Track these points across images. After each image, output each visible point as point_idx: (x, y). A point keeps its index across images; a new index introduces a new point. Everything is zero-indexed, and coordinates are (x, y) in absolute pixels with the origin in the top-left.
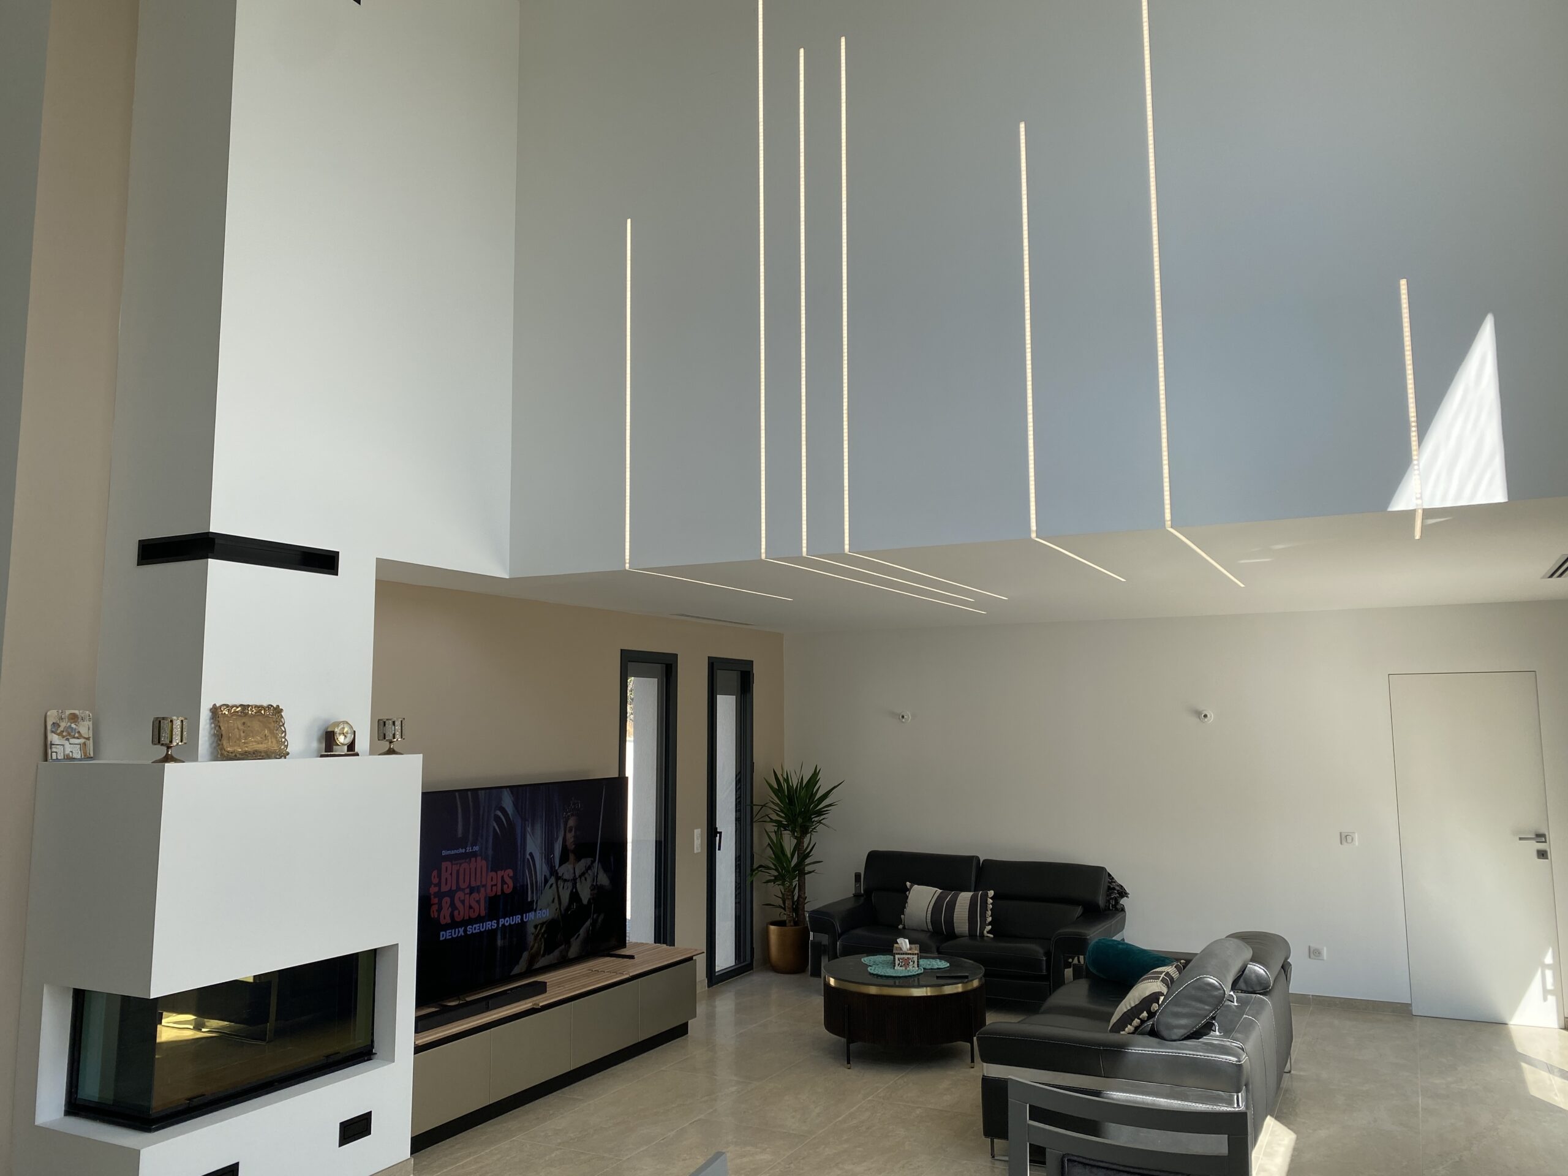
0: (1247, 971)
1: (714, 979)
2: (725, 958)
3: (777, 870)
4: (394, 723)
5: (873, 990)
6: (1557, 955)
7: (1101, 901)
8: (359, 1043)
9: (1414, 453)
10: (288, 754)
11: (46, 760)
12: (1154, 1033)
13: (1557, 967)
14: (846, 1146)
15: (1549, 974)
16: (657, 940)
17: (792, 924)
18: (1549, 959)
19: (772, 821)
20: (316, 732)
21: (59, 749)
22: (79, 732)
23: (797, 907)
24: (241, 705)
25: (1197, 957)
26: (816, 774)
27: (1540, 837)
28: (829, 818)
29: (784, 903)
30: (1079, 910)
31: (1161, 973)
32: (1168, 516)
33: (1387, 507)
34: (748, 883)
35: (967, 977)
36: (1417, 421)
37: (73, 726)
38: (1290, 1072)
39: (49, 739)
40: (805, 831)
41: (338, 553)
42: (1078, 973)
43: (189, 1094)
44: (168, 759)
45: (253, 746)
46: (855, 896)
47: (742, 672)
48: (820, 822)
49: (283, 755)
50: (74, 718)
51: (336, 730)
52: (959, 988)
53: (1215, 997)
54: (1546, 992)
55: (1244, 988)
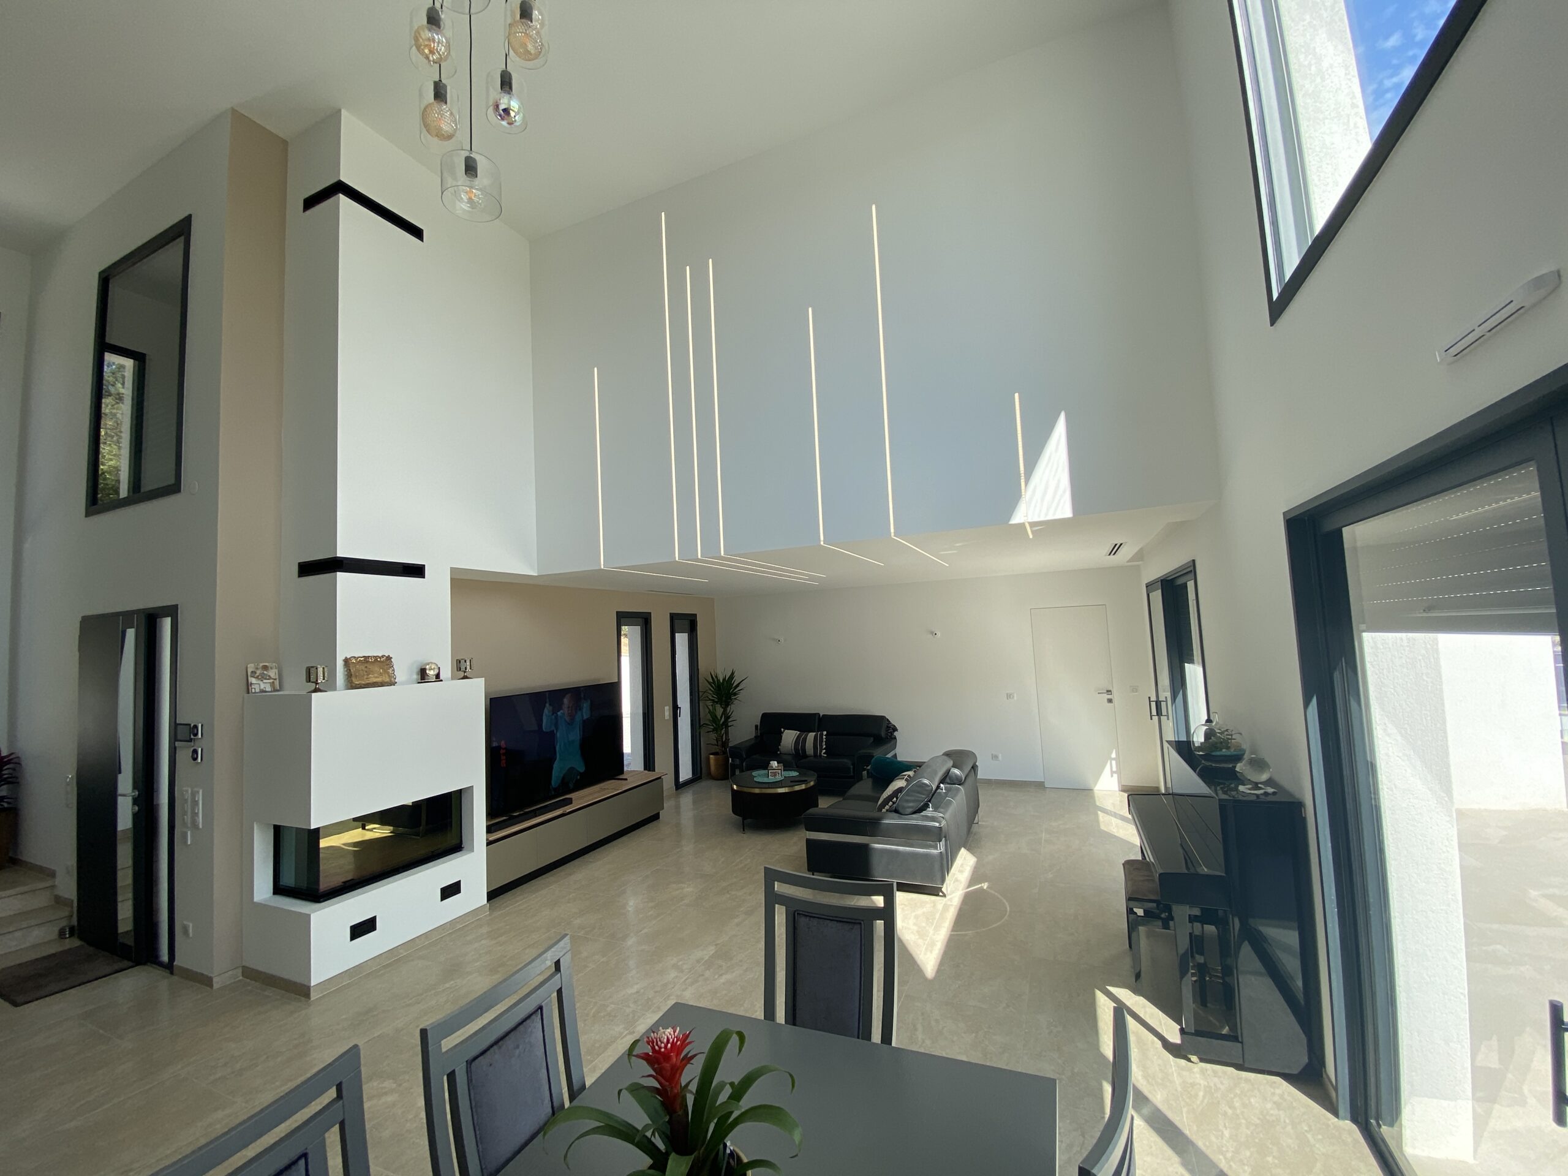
0: (950, 772)
1: (679, 786)
2: (686, 773)
3: (713, 726)
4: (465, 661)
5: (757, 791)
6: (1118, 754)
7: (883, 734)
8: (455, 842)
9: (1023, 491)
10: (396, 683)
11: (248, 693)
12: (896, 811)
13: (1117, 759)
14: (735, 880)
15: (1114, 762)
16: (645, 769)
17: (722, 753)
18: (1114, 755)
19: (710, 700)
20: (415, 670)
21: (256, 687)
22: (269, 676)
23: (725, 744)
24: (364, 657)
25: (926, 764)
26: (733, 673)
27: (1109, 692)
28: (740, 696)
29: (717, 742)
30: (872, 739)
31: (905, 775)
32: (892, 530)
33: (1009, 520)
34: (698, 734)
35: (806, 781)
36: (1025, 474)
37: (265, 672)
38: (978, 823)
39: (250, 681)
40: (727, 704)
41: (424, 565)
42: (869, 775)
43: (344, 880)
44: (316, 690)
45: (373, 680)
46: (755, 737)
47: (691, 620)
48: (735, 699)
49: (394, 684)
50: (265, 668)
51: (427, 667)
52: (803, 787)
53: (927, 790)
54: (1112, 772)
55: (949, 782)
